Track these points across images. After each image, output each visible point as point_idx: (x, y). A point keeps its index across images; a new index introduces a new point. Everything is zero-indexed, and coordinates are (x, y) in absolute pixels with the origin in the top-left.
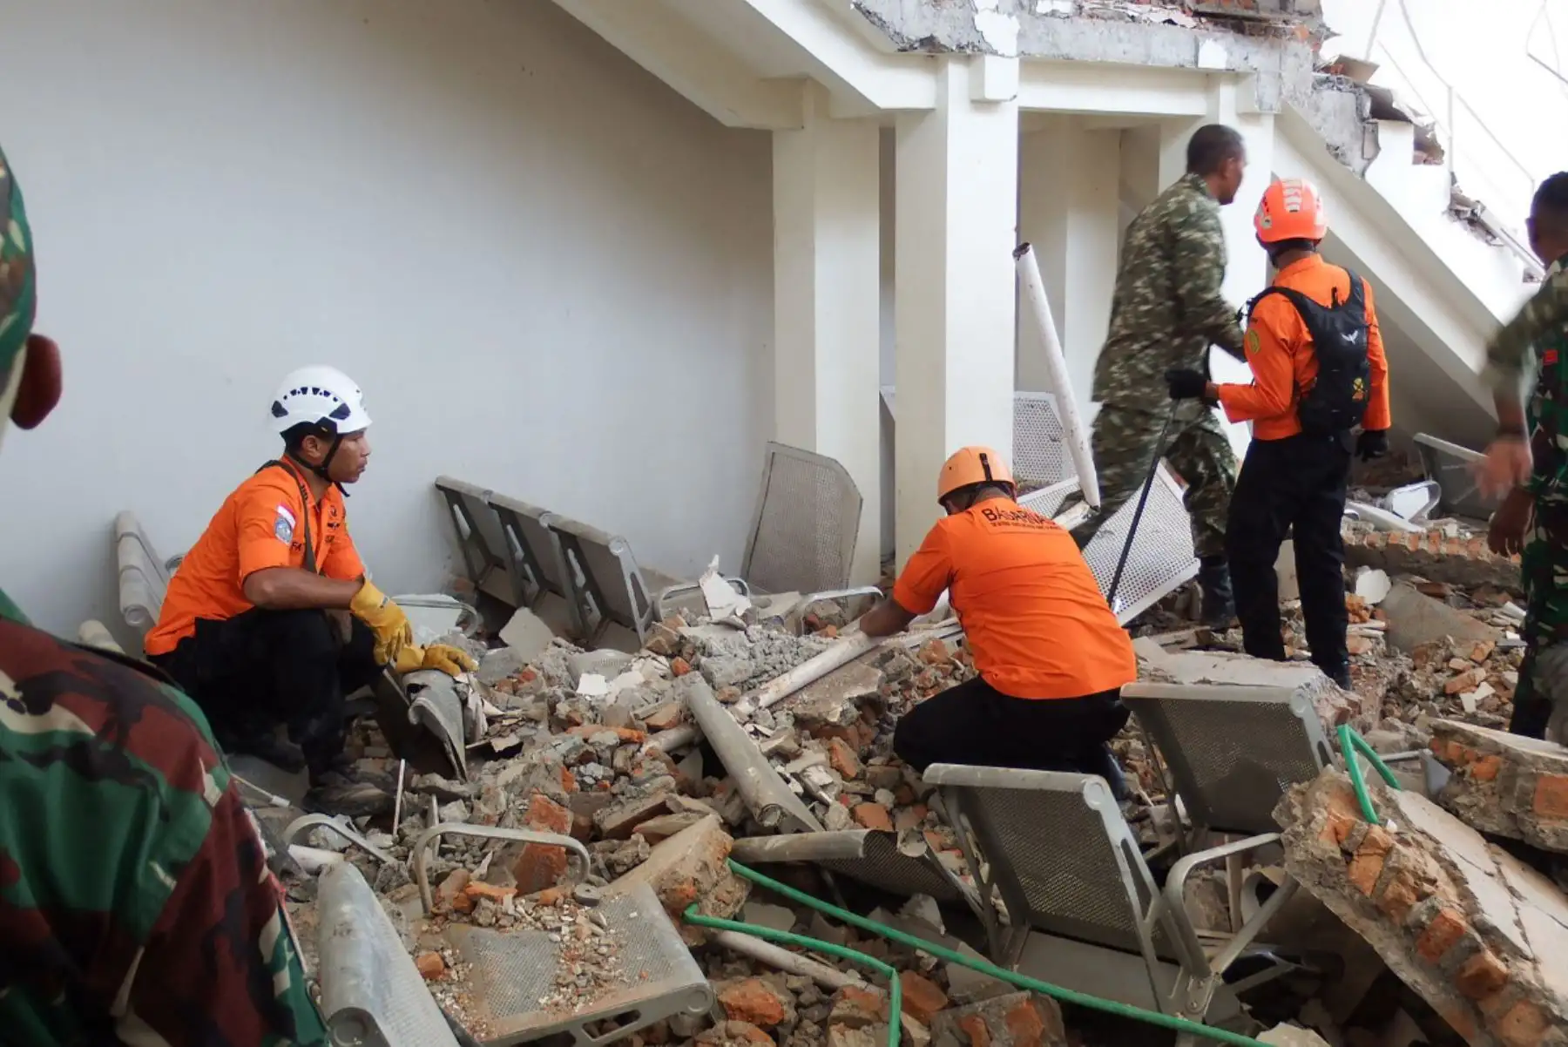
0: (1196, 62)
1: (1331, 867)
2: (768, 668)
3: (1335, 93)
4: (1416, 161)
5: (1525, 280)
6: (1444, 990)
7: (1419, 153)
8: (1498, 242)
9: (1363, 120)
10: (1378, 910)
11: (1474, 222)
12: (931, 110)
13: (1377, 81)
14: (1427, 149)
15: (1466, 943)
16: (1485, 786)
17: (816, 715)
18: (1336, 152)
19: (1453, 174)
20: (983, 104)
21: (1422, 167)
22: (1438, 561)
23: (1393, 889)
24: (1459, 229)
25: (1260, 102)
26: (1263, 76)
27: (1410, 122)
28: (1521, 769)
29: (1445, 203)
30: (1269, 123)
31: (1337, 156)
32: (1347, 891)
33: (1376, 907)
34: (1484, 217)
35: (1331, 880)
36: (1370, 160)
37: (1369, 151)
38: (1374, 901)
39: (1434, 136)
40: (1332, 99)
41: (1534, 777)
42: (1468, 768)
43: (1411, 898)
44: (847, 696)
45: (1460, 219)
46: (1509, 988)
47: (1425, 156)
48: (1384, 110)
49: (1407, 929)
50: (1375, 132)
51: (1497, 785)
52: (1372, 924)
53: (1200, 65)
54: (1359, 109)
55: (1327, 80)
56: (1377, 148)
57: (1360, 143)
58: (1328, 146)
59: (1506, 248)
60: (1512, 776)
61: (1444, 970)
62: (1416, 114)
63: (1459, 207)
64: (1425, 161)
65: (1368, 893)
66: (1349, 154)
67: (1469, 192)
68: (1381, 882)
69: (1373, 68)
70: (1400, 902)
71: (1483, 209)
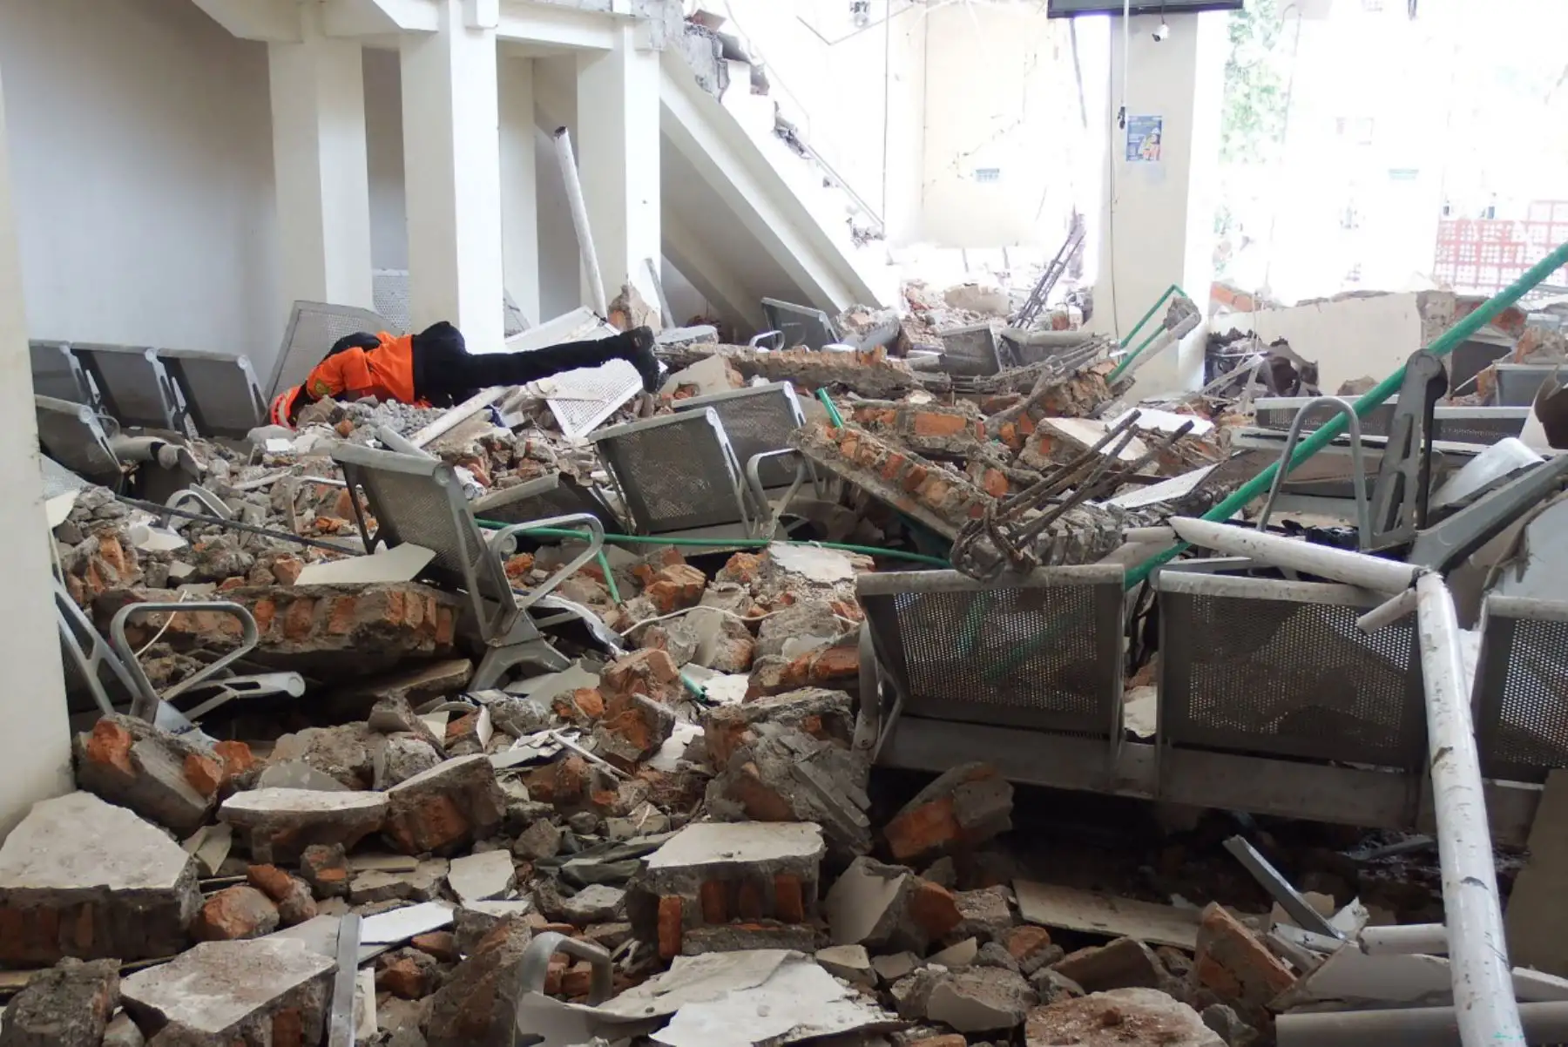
0: (611, 9)
1: (831, 448)
2: (410, 425)
3: (698, 37)
4: (752, 92)
5: (825, 186)
6: (897, 492)
7: (754, 87)
8: (805, 154)
9: (717, 59)
10: (857, 465)
11: (791, 140)
12: (435, 32)
13: (725, 29)
14: (759, 84)
15: (906, 464)
16: (889, 425)
17: (454, 451)
18: (701, 81)
19: (776, 104)
20: (474, 29)
21: (756, 96)
22: (803, 369)
23: (864, 453)
24: (781, 143)
25: (652, 40)
26: (653, 22)
27: (749, 63)
28: (907, 412)
29: (772, 124)
30: (656, 55)
31: (702, 85)
32: (842, 458)
33: (857, 464)
34: (797, 136)
35: (833, 455)
36: (723, 90)
37: (722, 84)
38: (856, 460)
39: (763, 74)
40: (698, 42)
41: (914, 414)
42: (878, 419)
43: (874, 456)
44: (473, 438)
45: (781, 137)
46: (930, 476)
47: (757, 88)
48: (731, 53)
49: (875, 468)
50: (726, 68)
51: (896, 423)
52: (856, 473)
53: (616, 10)
54: (715, 50)
55: (691, 28)
56: (728, 80)
57: (716, 76)
58: (697, 77)
59: (811, 161)
60: (904, 416)
61: (896, 481)
62: (753, 57)
63: (782, 128)
64: (758, 92)
65: (852, 457)
66: (709, 84)
67: (788, 116)
68: (858, 452)
69: (721, 20)
70: (869, 457)
71: (797, 130)
